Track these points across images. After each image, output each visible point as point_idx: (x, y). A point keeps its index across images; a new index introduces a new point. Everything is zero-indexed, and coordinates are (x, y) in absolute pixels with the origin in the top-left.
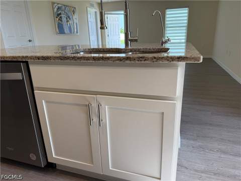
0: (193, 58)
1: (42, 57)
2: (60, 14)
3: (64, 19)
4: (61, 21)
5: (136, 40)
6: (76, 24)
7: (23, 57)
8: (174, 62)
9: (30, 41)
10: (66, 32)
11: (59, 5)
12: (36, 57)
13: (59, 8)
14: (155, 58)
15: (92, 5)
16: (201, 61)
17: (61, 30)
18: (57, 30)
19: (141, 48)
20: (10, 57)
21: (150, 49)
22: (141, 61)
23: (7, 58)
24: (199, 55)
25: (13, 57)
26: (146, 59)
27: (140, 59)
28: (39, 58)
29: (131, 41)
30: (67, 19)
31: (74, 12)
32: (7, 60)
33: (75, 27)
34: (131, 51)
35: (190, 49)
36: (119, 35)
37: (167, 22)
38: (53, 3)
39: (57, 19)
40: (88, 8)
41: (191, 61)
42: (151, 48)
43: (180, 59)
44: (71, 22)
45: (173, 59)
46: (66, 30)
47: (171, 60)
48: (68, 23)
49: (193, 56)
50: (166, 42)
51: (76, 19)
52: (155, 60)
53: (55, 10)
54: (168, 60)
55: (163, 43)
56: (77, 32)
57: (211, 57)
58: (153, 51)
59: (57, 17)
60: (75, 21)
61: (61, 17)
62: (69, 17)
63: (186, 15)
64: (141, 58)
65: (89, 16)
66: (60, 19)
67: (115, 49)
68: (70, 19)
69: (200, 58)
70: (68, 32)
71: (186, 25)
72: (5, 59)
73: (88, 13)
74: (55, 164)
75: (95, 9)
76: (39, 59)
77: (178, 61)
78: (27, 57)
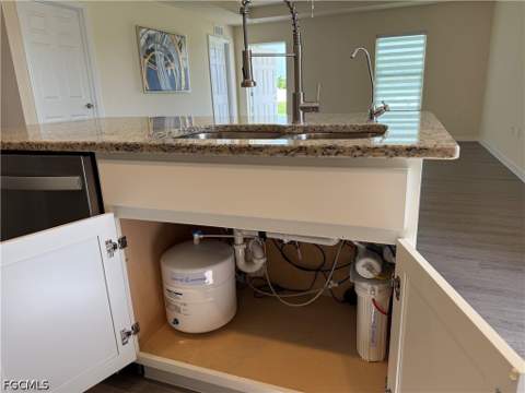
0: (438, 150)
1: (125, 144)
2: (153, 50)
3: (160, 61)
4: (155, 64)
5: (316, 109)
6: (186, 71)
7: (85, 144)
8: (400, 158)
9: (89, 106)
10: (163, 87)
11: (151, 32)
12: (111, 145)
13: (150, 38)
14: (358, 149)
15: (218, 31)
16: (457, 156)
17: (153, 84)
18: (146, 83)
19: (327, 125)
20: (58, 145)
21: (345, 127)
22: (329, 154)
23: (52, 145)
24: (452, 144)
25: (65, 145)
26: (338, 151)
27: (326, 150)
28: (117, 147)
29: (305, 109)
30: (165, 59)
31: (180, 46)
32: (54, 149)
33: (183, 76)
34: (305, 130)
35: (433, 128)
36: (275, 92)
37: (378, 66)
38: (138, 28)
39: (146, 60)
40: (210, 37)
41: (435, 155)
42: (348, 124)
43: (410, 151)
44: (174, 66)
45: (396, 151)
46: (164, 83)
47: (391, 153)
48: (169, 69)
49: (439, 147)
50: (379, 112)
51: (185, 59)
52: (358, 153)
53: (143, 41)
54: (386, 154)
55: (372, 115)
56: (187, 88)
57: (476, 139)
58: (351, 130)
59: (145, 57)
60: (184, 64)
61: (153, 57)
62: (170, 56)
63: (421, 49)
64: (330, 148)
65: (212, 53)
66: (153, 61)
67: (270, 126)
68: (172, 60)
69: (453, 150)
70: (169, 87)
71: (421, 70)
72: (49, 149)
73: (211, 46)
74: (142, 366)
75: (225, 38)
76: (117, 149)
77: (408, 155)
78: (93, 144)
